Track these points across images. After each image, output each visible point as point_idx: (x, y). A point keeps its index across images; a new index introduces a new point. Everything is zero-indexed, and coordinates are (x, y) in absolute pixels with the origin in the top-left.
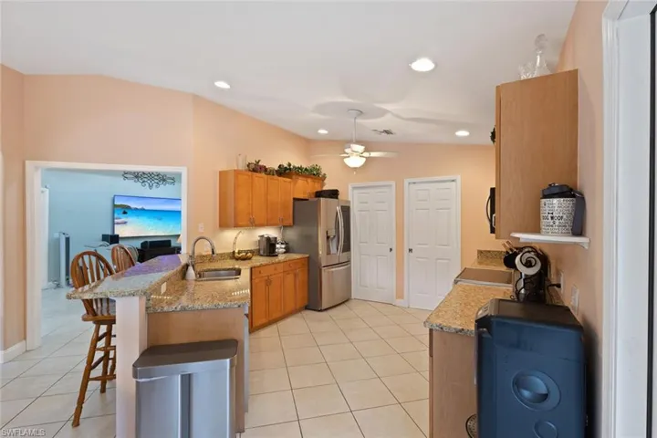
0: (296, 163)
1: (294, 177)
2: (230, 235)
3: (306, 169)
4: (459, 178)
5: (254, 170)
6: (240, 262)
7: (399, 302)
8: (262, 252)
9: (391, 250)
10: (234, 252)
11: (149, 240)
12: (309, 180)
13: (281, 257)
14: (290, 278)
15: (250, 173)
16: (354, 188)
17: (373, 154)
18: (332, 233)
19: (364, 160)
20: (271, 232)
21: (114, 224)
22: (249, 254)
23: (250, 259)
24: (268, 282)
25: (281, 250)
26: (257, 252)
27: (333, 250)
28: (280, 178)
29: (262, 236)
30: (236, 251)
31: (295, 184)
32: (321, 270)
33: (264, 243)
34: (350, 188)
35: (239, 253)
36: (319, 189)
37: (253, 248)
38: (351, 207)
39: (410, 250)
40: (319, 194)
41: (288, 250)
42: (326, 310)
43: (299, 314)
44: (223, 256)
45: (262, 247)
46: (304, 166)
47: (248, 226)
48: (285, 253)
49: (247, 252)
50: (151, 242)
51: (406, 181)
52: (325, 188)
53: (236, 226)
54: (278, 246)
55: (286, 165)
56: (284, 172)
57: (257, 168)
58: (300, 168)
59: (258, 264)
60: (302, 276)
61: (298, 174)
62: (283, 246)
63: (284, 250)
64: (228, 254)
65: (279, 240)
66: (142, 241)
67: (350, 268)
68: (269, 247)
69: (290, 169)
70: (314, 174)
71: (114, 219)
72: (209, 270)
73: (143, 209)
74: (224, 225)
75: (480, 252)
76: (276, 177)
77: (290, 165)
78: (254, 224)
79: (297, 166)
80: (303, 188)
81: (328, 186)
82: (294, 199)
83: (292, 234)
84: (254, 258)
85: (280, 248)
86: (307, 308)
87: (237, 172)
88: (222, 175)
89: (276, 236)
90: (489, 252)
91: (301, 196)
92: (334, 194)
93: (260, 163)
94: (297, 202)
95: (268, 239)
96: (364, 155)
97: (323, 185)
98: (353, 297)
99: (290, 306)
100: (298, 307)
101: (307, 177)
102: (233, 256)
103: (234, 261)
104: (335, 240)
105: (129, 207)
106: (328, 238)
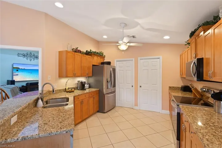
0: (94, 50)
1: (93, 56)
2: (64, 81)
3: (98, 53)
4: (161, 57)
5: (75, 52)
6: (69, 93)
7: (136, 108)
8: (79, 88)
9: (132, 86)
10: (66, 89)
11: (29, 82)
12: (99, 57)
13: (87, 91)
14: (91, 99)
15: (74, 53)
16: (117, 61)
17: (132, 44)
18: (109, 80)
19: (127, 47)
20: (83, 79)
21: (13, 75)
22: (73, 90)
23: (73, 92)
24: (82, 103)
25: (87, 87)
26: (76, 88)
27: (109, 87)
28: (87, 56)
29: (79, 81)
30: (67, 88)
31: (93, 59)
32: (105, 96)
33: (80, 84)
34: (115, 61)
35: (68, 89)
36: (102, 61)
37: (74, 86)
38: (116, 69)
39: (141, 86)
40: (103, 63)
41: (90, 87)
42: (106, 112)
43: (95, 115)
44: (60, 91)
45: (79, 86)
46: (97, 51)
47: (72, 77)
48: (89, 88)
49: (72, 88)
50: (30, 83)
51: (139, 58)
52: (105, 61)
53: (67, 77)
54: (86, 85)
55: (89, 51)
56: (88, 53)
57: (77, 51)
58: (95, 52)
59: (77, 95)
60: (97, 98)
61: (94, 54)
62: (88, 85)
63: (88, 87)
64: (63, 90)
65: (86, 83)
66: (26, 83)
67: (115, 94)
68: (82, 86)
69: (91, 52)
70: (101, 55)
71: (13, 73)
72: (52, 99)
73: (24, 69)
74: (61, 76)
75: (170, 87)
76: (85, 55)
77: (91, 50)
78: (75, 76)
79: (94, 51)
80: (96, 60)
81: (106, 60)
82: (93, 65)
83: (92, 80)
84: (75, 91)
85: (87, 86)
86: (98, 112)
87: (67, 52)
88: (60, 53)
89: (85, 81)
90: (174, 87)
91: (95, 64)
92: (109, 63)
93: (78, 49)
94: (94, 66)
95: (82, 82)
96: (128, 44)
97: (104, 60)
98: (116, 106)
99: (91, 112)
100: (95, 112)
101: (98, 56)
102: (65, 90)
103: (66, 92)
104: (110, 83)
105: (19, 68)
106: (107, 81)
